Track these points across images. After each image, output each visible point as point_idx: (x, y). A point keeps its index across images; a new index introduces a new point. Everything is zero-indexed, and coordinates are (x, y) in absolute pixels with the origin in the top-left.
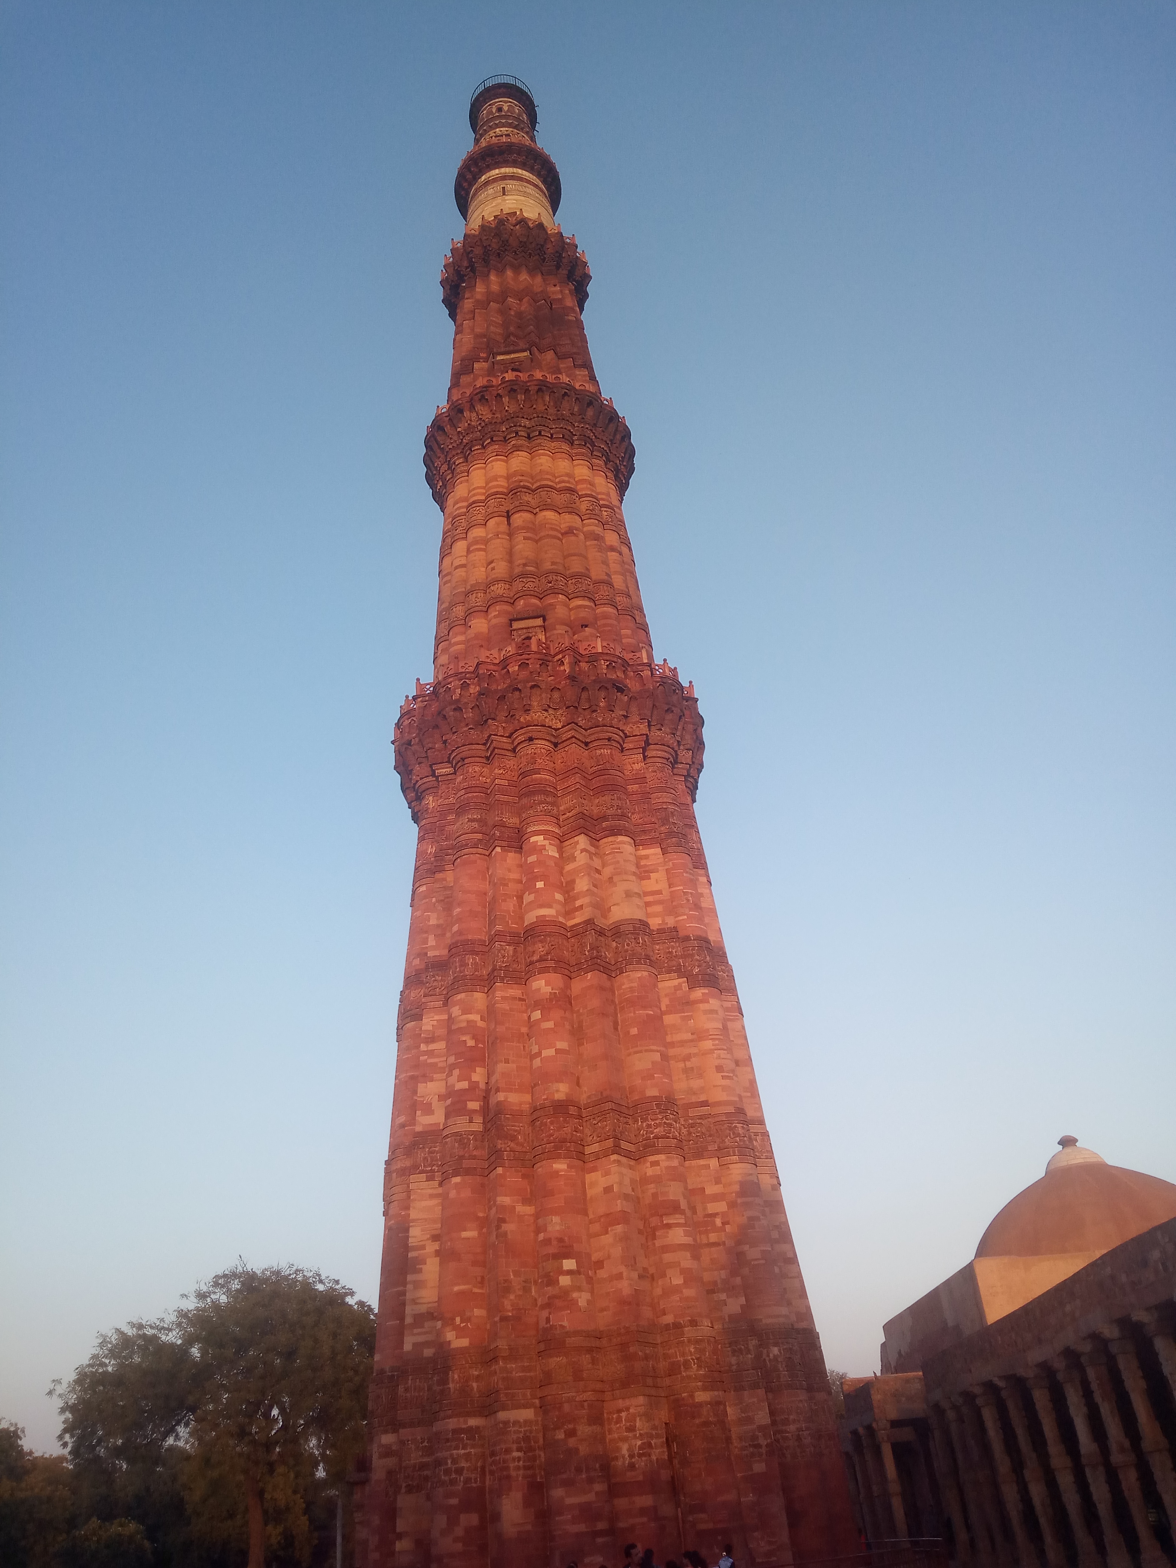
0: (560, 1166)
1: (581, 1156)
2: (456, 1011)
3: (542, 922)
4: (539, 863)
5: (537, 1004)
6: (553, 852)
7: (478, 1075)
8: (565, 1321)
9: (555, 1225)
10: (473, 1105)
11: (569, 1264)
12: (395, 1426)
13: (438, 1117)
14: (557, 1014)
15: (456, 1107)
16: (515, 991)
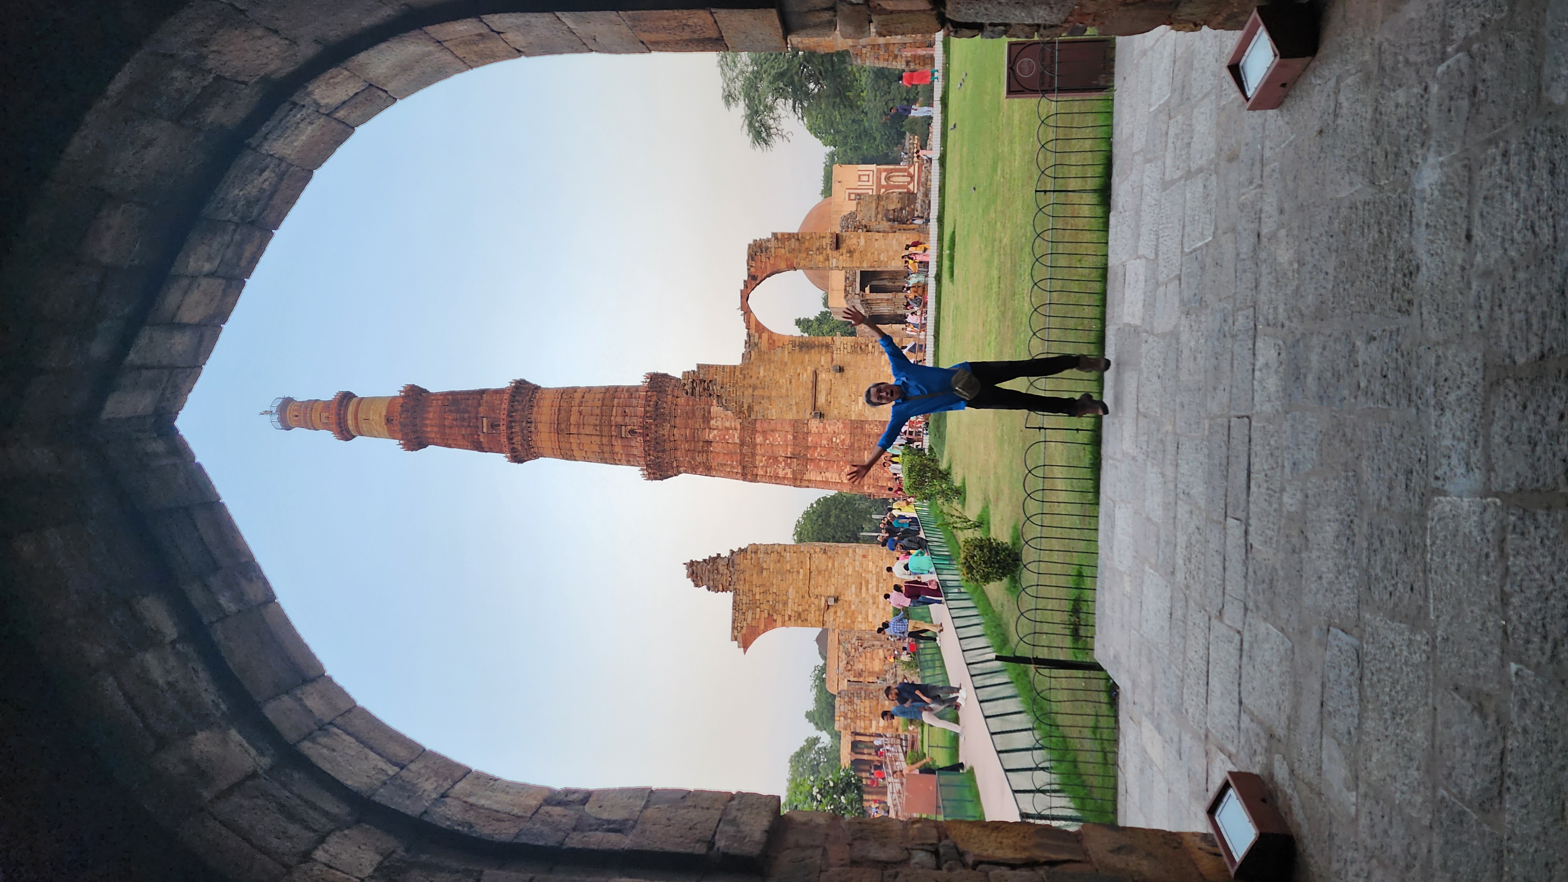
0: (810, 439)
1: (807, 433)
2: (761, 464)
3: (739, 438)
4: (719, 436)
5: (765, 441)
6: (715, 432)
7: (781, 459)
8: (847, 442)
9: (824, 442)
10: (789, 461)
11: (834, 439)
12: (863, 486)
13: (789, 471)
14: (768, 436)
15: (789, 466)
16: (759, 447)
